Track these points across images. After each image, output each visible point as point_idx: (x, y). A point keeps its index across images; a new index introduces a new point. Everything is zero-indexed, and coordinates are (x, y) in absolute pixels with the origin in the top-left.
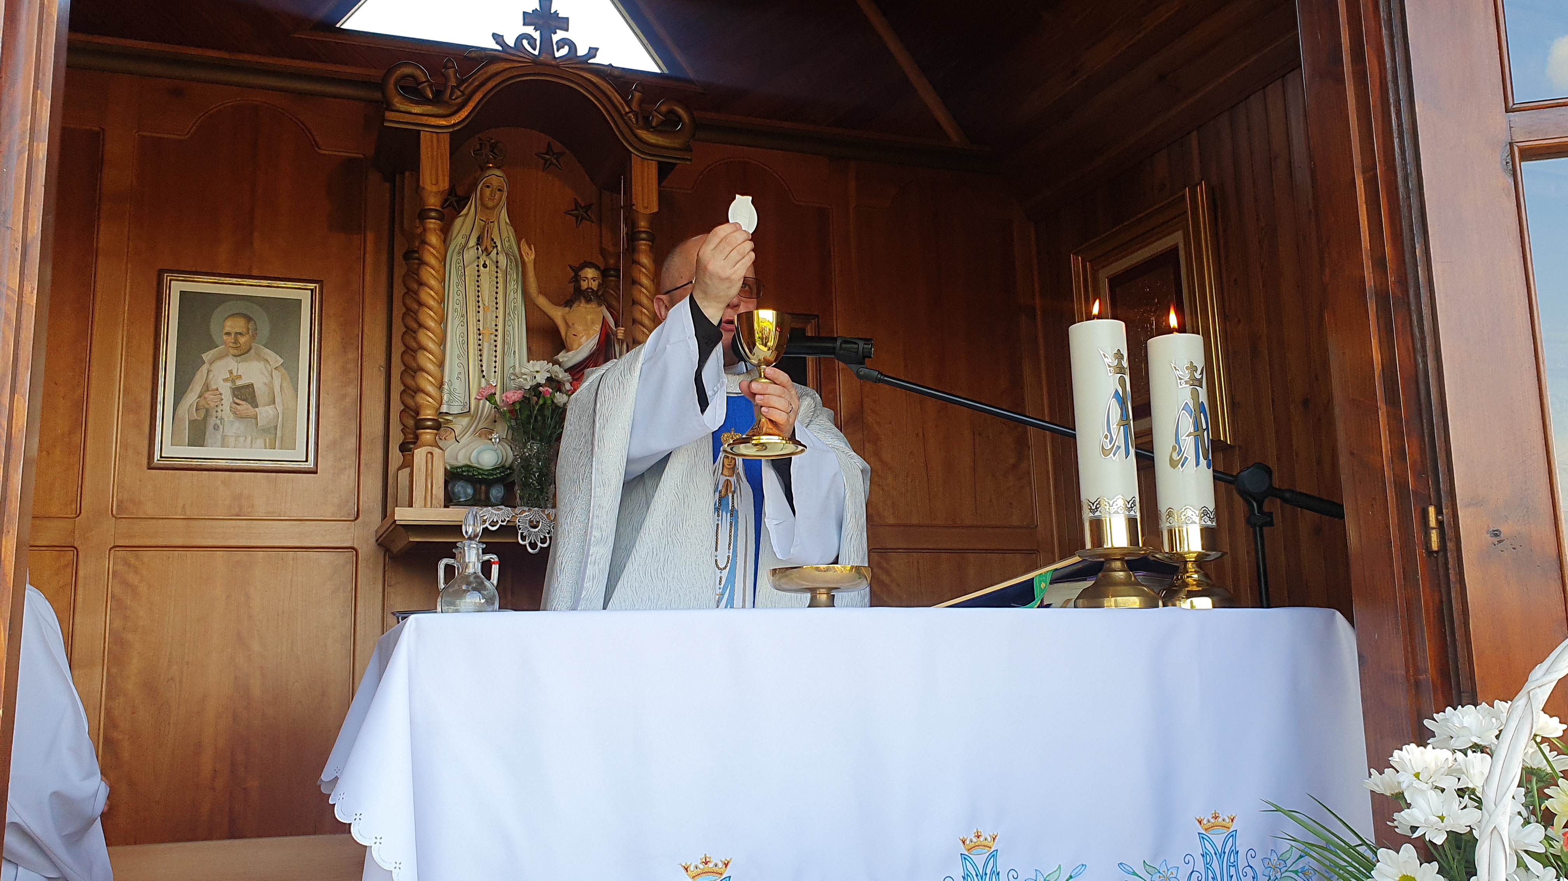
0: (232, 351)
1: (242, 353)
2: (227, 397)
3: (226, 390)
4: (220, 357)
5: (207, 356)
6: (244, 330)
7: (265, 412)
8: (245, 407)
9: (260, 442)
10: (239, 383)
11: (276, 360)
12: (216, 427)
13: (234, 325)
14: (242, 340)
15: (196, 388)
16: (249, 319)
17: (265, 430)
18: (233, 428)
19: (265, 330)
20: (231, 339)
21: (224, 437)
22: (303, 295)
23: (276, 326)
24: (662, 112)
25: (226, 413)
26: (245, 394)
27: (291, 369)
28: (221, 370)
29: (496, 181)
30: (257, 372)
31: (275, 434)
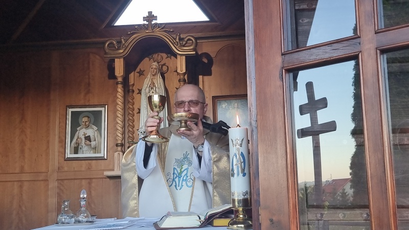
0: (84, 127)
1: (87, 127)
2: (83, 139)
3: (83, 137)
4: (81, 129)
5: (78, 129)
6: (87, 121)
7: (93, 143)
8: (88, 142)
9: (92, 152)
10: (86, 136)
11: (95, 128)
12: (81, 148)
13: (85, 119)
14: (87, 123)
15: (76, 137)
16: (88, 117)
17: (93, 149)
18: (85, 148)
19: (92, 120)
20: (84, 123)
21: (83, 151)
22: (102, 109)
23: (96, 118)
24: (186, 40)
25: (83, 144)
26: (88, 138)
27: (99, 130)
28: (82, 132)
29: (154, 67)
30: (90, 132)
31: (96, 149)
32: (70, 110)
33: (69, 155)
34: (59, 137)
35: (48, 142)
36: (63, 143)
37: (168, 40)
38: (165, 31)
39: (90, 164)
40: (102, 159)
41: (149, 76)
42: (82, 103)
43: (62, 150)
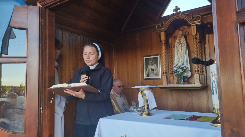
1: (152, 65)
3: (151, 69)
4: (150, 66)
5: (148, 66)
7: (155, 72)
8: (153, 71)
11: (156, 65)
14: (152, 63)
15: (148, 70)
18: (152, 74)
19: (154, 62)
22: (158, 56)
23: (156, 61)
24: (196, 17)
25: (151, 73)
26: (153, 70)
27: (157, 66)
28: (150, 67)
29: (180, 33)
30: (154, 67)
31: (156, 74)
32: (145, 58)
33: (145, 77)
34: (141, 70)
35: (137, 72)
36: (143, 72)
37: (186, 19)
38: (185, 15)
39: (154, 81)
40: (159, 79)
41: (178, 39)
42: (149, 54)
43: (142, 75)
